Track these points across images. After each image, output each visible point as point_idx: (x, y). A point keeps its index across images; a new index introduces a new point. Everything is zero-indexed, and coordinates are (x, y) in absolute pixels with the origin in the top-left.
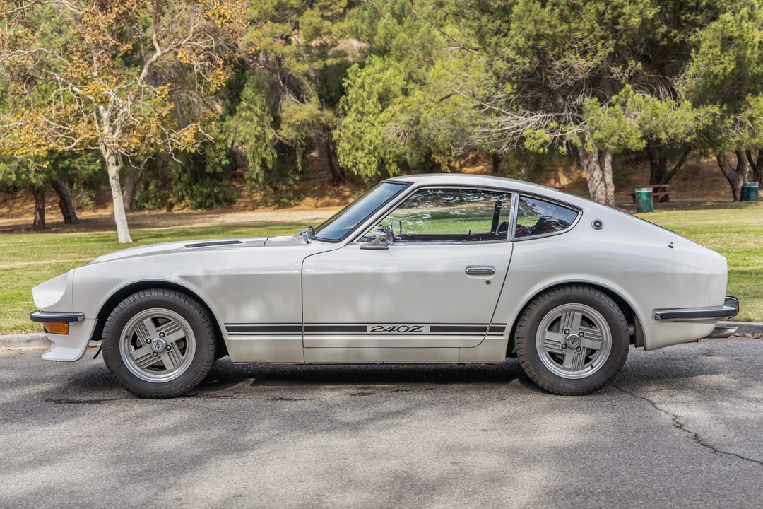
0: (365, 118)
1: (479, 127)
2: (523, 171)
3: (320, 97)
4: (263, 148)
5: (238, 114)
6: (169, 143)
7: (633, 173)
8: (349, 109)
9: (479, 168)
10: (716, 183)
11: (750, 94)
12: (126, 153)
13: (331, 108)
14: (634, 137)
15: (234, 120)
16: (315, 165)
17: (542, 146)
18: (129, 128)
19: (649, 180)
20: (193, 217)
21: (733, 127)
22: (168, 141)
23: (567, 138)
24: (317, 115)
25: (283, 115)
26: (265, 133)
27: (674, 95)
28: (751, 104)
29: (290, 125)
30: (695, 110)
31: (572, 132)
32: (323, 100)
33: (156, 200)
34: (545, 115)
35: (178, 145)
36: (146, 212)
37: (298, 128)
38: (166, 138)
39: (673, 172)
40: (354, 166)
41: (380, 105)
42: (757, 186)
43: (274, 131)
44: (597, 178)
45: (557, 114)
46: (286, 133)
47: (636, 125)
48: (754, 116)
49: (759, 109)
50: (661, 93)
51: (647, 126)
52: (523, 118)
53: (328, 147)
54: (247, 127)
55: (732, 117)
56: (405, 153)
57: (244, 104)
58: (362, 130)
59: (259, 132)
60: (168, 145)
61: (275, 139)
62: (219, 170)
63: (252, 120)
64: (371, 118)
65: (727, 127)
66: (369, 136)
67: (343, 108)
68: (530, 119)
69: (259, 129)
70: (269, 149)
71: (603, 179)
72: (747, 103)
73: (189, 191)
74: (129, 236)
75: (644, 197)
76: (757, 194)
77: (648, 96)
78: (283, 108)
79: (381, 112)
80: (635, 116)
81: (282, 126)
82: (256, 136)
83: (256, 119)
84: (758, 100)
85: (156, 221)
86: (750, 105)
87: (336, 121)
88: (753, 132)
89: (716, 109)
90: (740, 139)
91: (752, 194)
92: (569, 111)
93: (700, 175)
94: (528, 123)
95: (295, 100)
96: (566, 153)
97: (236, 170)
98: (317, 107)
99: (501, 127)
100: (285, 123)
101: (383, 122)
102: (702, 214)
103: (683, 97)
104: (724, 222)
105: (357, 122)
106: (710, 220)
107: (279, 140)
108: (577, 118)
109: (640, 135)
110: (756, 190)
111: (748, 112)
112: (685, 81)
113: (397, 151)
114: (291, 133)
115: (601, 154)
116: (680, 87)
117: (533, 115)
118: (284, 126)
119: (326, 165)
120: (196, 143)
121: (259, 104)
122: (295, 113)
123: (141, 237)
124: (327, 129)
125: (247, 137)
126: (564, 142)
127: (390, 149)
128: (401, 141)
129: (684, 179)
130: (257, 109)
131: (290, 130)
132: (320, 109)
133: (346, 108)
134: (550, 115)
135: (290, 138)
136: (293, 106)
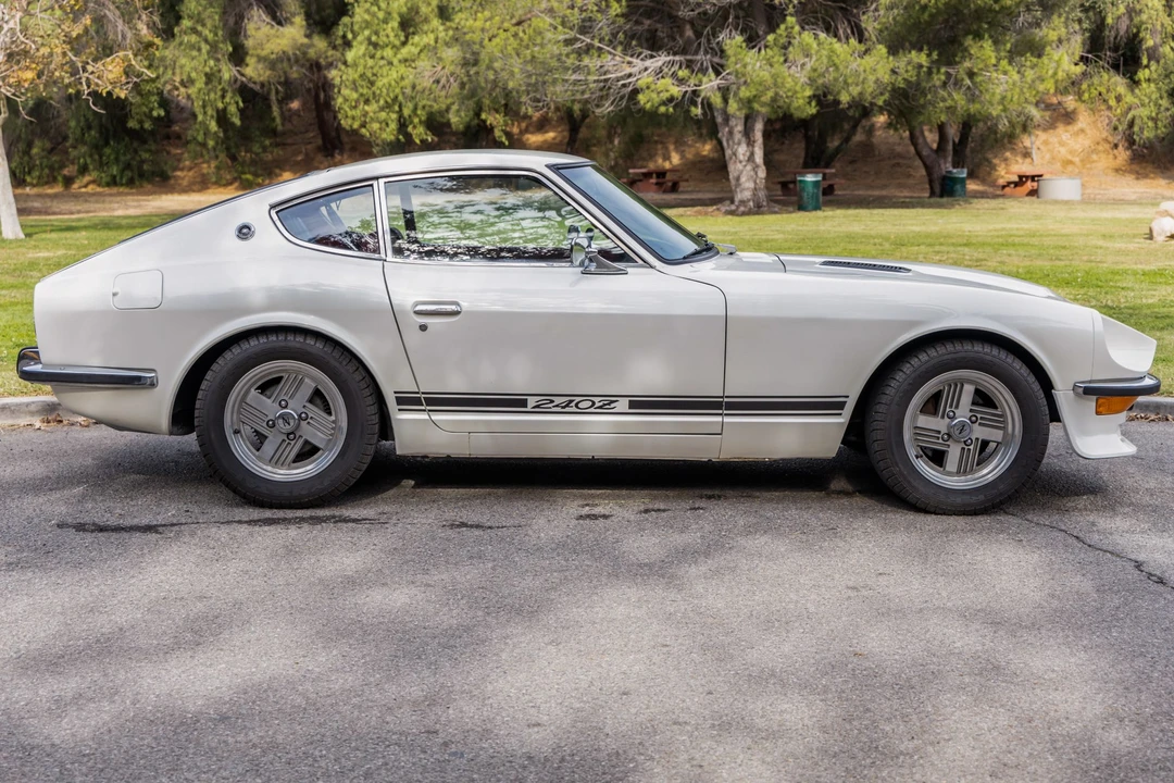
0: (378, 54)
1: (570, 72)
2: (616, 142)
3: (308, 16)
4: (219, 93)
5: (177, 40)
6: (84, 80)
7: (776, 151)
8: (355, 37)
9: (551, 135)
10: (899, 169)
11: (970, 37)
12: (14, 95)
13: (323, 35)
14: (799, 95)
15: (171, 47)
16: (295, 122)
17: (664, 103)
18: (18, 54)
19: (801, 161)
20: (108, 199)
21: (945, 84)
22: (80, 78)
23: (703, 95)
24: (302, 45)
25: (249, 43)
26: (220, 71)
27: (860, 34)
28: (972, 52)
29: (260, 59)
30: (891, 58)
31: (709, 85)
32: (311, 21)
33: (42, 169)
34: (671, 58)
35: (97, 85)
36: (28, 190)
37: (272, 64)
38: (79, 73)
39: (838, 150)
40: (363, 125)
41: (403, 34)
42: (965, 175)
43: (234, 69)
44: (741, 157)
45: (689, 57)
46: (253, 71)
47: (804, 79)
48: (975, 70)
49: (983, 60)
50: (841, 31)
51: (820, 81)
52: (638, 61)
53: (317, 96)
54: (193, 59)
55: (943, 70)
56: (448, 109)
57: (186, 23)
58: (375, 71)
59: (211, 69)
60: (81, 83)
61: (236, 80)
62: (147, 125)
63: (199, 50)
64: (388, 52)
65: (934, 86)
66: (385, 81)
67: (344, 37)
68: (648, 63)
69: (212, 63)
70: (229, 95)
71: (751, 158)
72: (966, 50)
73: (96, 157)
74: (18, 228)
75: (810, 189)
76: (964, 186)
77: (822, 35)
78: (249, 33)
79: (404, 44)
80: (803, 65)
81: (249, 60)
82: (206, 74)
83: (205, 48)
84: (982, 46)
85: (49, 204)
86: (970, 54)
87: (332, 56)
88: (973, 95)
89: (922, 58)
90: (953, 104)
91: (958, 187)
92: (706, 53)
93: (874, 156)
94: (646, 69)
95: (268, 20)
96: (700, 117)
97: (169, 127)
98: (302, 32)
99: (605, 74)
100: (252, 55)
101: (406, 60)
102: (895, 216)
103: (874, 39)
104: (933, 229)
105: (367, 58)
106: (912, 225)
107: (242, 82)
108: (718, 64)
109: (808, 93)
110: (963, 181)
111: (967, 64)
112: (877, 14)
113: (435, 105)
114: (262, 72)
115: (749, 120)
116: (870, 24)
117: (652, 57)
118: (251, 60)
119: (311, 124)
120: (128, 83)
121: (209, 23)
122: (268, 41)
123: (37, 230)
124: (316, 67)
125: (193, 75)
126: (699, 100)
127: (424, 102)
128: (441, 91)
129: (852, 162)
130: (206, 32)
131: (260, 66)
132: (307, 36)
133: (350, 36)
134: (677, 58)
135: (262, 79)
136: (266, 29)
